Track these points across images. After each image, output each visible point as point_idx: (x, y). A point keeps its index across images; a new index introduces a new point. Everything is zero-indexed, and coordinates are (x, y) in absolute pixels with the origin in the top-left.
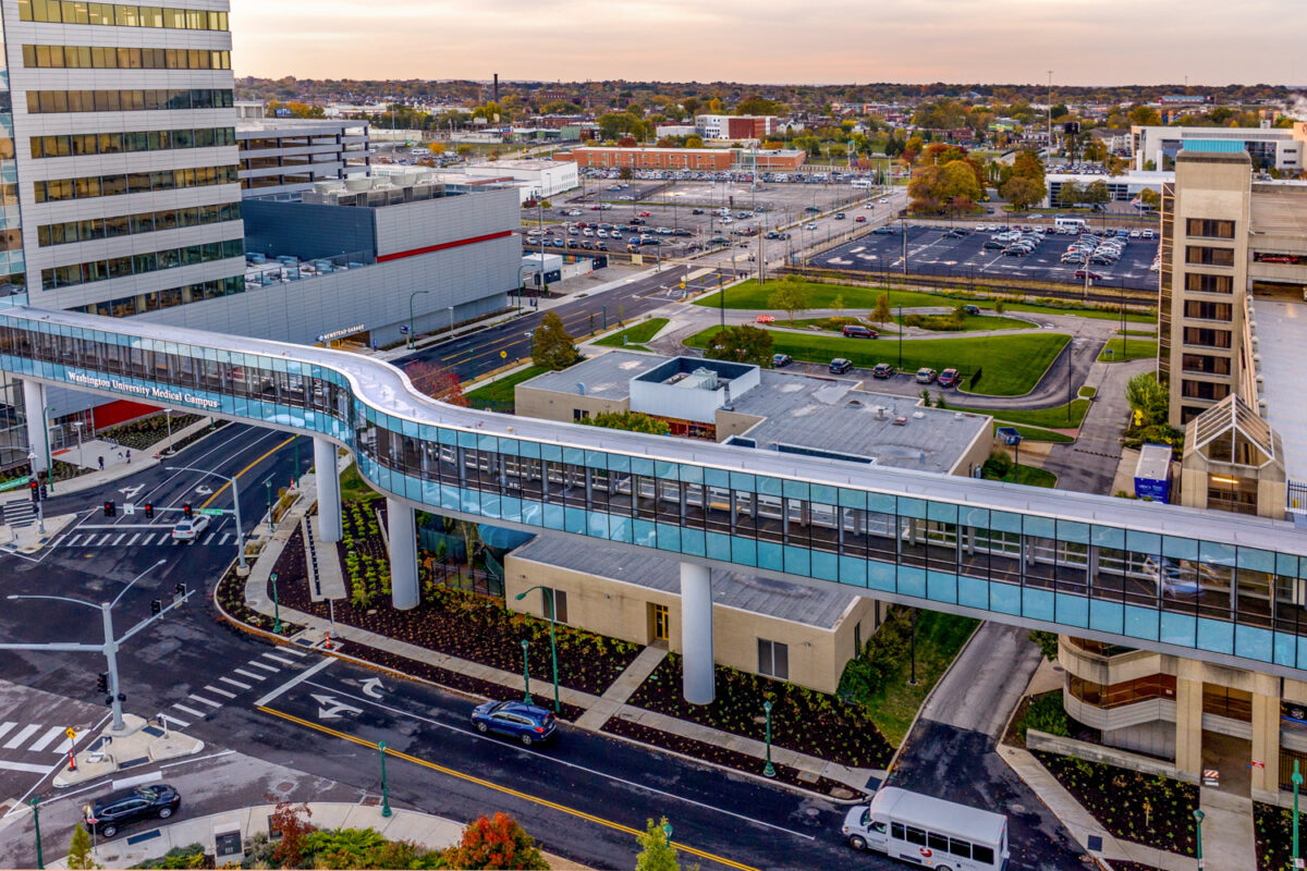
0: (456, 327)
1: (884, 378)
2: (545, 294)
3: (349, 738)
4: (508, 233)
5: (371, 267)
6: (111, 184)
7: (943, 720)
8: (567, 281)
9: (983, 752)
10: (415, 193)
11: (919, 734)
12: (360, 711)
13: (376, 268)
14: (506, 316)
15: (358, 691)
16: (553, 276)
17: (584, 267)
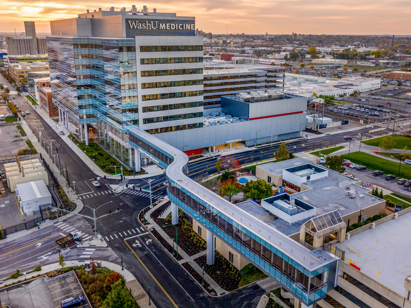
0: (273, 142)
1: (389, 180)
2: (317, 132)
3: (133, 252)
4: (302, 112)
5: (247, 121)
6: (163, 96)
7: (260, 285)
8: (329, 128)
9: (259, 295)
10: (272, 97)
11: (250, 286)
12: (141, 246)
13: (249, 122)
14: (295, 140)
15: (145, 242)
16: (323, 126)
17: (339, 123)
